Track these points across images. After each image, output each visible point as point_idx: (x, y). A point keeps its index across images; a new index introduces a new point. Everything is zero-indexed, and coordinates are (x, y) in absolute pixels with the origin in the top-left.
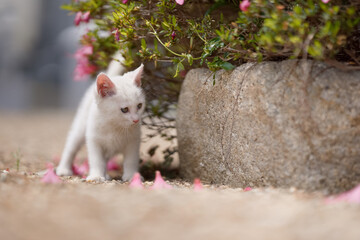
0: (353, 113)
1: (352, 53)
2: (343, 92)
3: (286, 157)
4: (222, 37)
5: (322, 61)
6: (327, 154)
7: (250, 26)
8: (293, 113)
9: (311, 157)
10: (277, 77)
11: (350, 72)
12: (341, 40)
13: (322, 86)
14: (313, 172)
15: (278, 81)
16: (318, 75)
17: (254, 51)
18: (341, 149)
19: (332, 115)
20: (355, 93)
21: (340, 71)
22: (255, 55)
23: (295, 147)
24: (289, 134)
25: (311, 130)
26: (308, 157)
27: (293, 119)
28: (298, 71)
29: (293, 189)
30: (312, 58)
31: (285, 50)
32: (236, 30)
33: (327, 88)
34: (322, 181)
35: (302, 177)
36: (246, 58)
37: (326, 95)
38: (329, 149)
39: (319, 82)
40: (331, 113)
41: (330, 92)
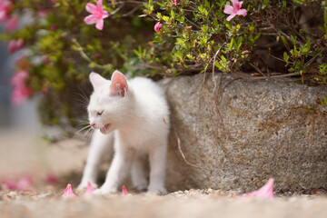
0: (260, 119)
1: (255, 65)
2: (249, 100)
3: (203, 161)
4: (140, 55)
5: (229, 73)
6: (239, 156)
7: (164, 45)
8: (207, 121)
9: (225, 160)
10: (191, 90)
11: (255, 82)
12: (245, 54)
13: (231, 96)
14: (228, 173)
15: (192, 93)
16: (226, 86)
17: (170, 67)
18: (251, 152)
19: (241, 122)
20: (260, 100)
21: (246, 81)
22: (169, 71)
23: (210, 151)
24: (205, 140)
25: (223, 135)
26: (222, 160)
27: (207, 127)
28: (209, 83)
29: (210, 190)
30: (221, 71)
31: (196, 65)
32: (153, 49)
33: (235, 97)
34: (236, 181)
35: (218, 178)
36: (162, 74)
37: (235, 103)
38: (240, 151)
39: (228, 93)
40: (240, 119)
41: (238, 101)
